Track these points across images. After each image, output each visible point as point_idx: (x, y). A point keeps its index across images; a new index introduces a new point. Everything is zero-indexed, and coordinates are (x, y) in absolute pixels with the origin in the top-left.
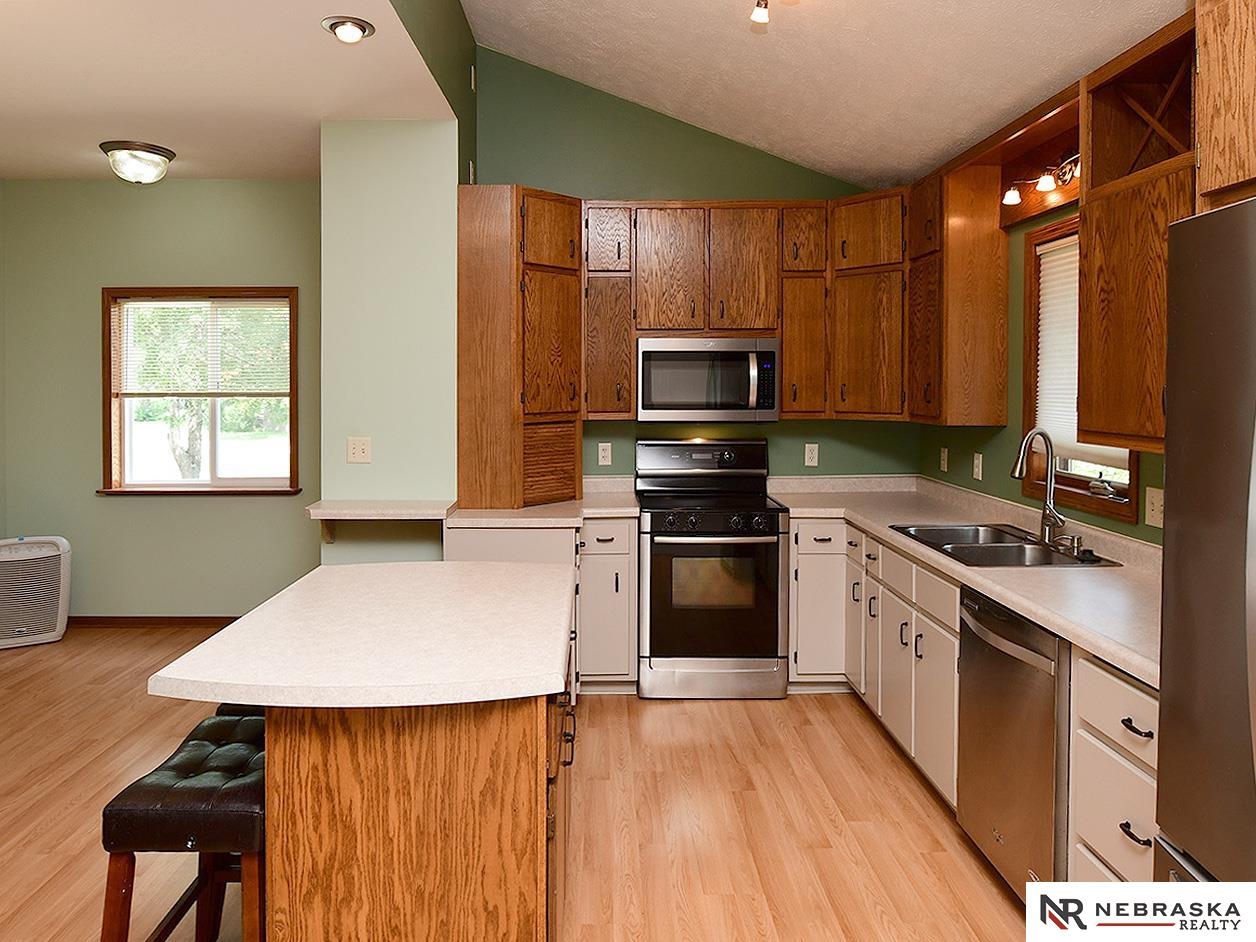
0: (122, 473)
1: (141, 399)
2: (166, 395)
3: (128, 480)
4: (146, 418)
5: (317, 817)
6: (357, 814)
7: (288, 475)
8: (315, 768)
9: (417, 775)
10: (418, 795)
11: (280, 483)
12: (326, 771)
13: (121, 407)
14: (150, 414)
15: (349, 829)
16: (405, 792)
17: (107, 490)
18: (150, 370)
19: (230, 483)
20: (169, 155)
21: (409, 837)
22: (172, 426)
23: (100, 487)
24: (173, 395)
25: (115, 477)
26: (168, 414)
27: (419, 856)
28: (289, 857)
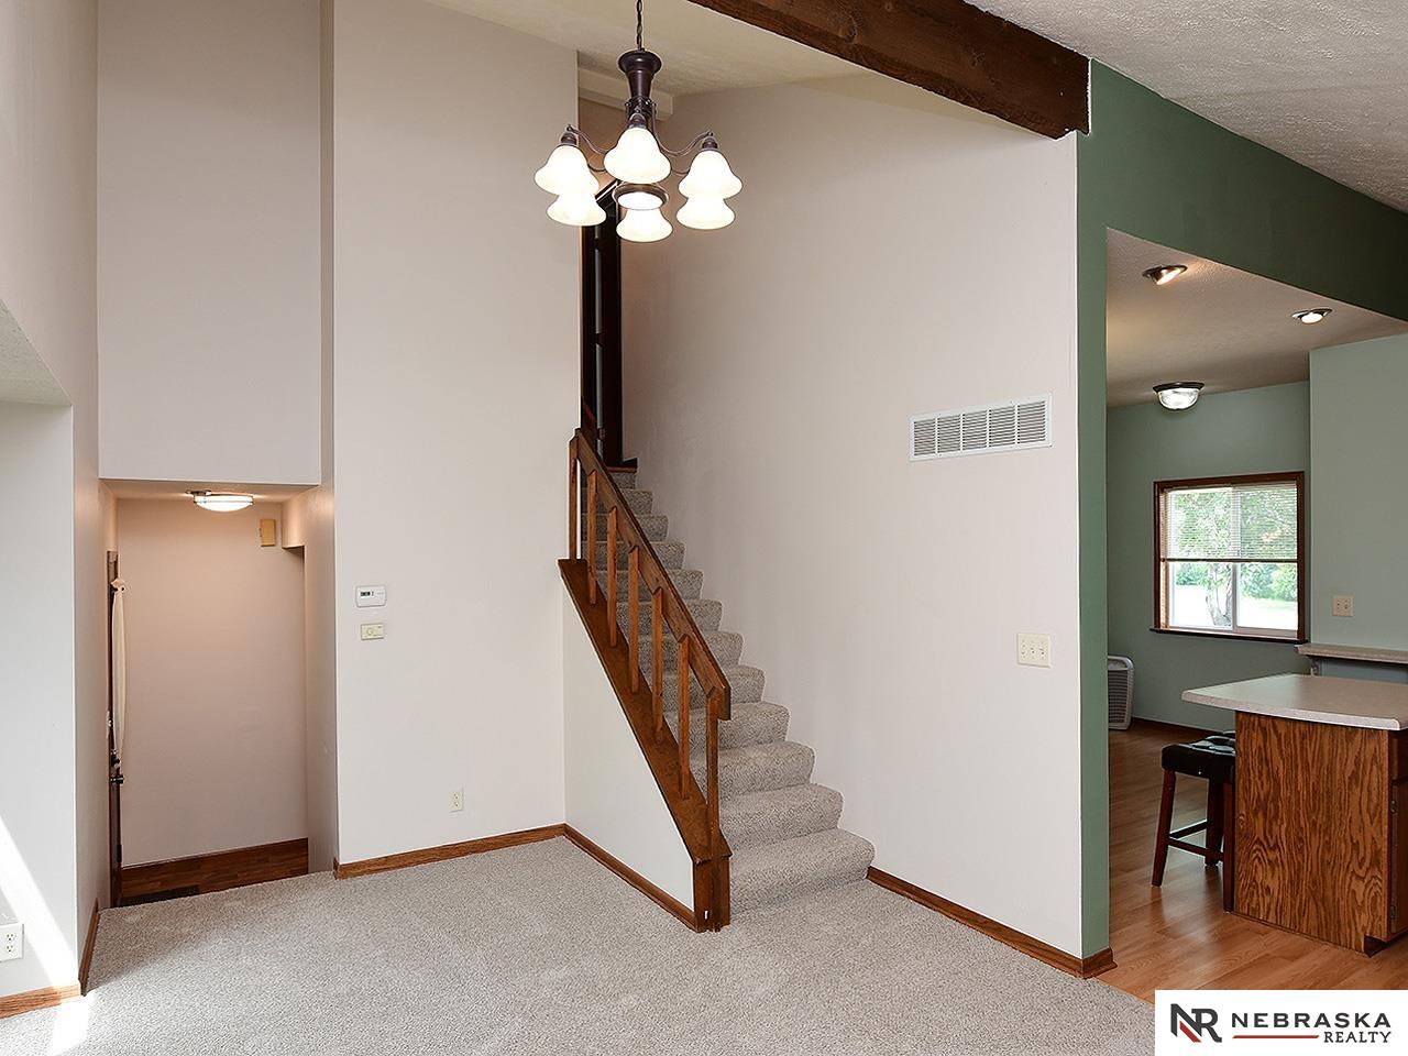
0: (1167, 618)
1: (1183, 563)
2: (1198, 560)
3: (1171, 624)
4: (1187, 582)
5: (1260, 772)
6: (1281, 775)
7: (1296, 629)
8: (1260, 748)
9: (1313, 761)
10: (1314, 772)
11: (1291, 634)
12: (1265, 751)
13: (1167, 568)
14: (1191, 578)
15: (1277, 782)
16: (1306, 767)
17: (1157, 628)
18: (1190, 534)
19: (1249, 631)
20: (1199, 386)
21: (1308, 792)
22: (1209, 589)
23: (1153, 627)
24: (1204, 560)
25: (1163, 620)
26: (1207, 578)
27: (1314, 804)
28: (1247, 790)
